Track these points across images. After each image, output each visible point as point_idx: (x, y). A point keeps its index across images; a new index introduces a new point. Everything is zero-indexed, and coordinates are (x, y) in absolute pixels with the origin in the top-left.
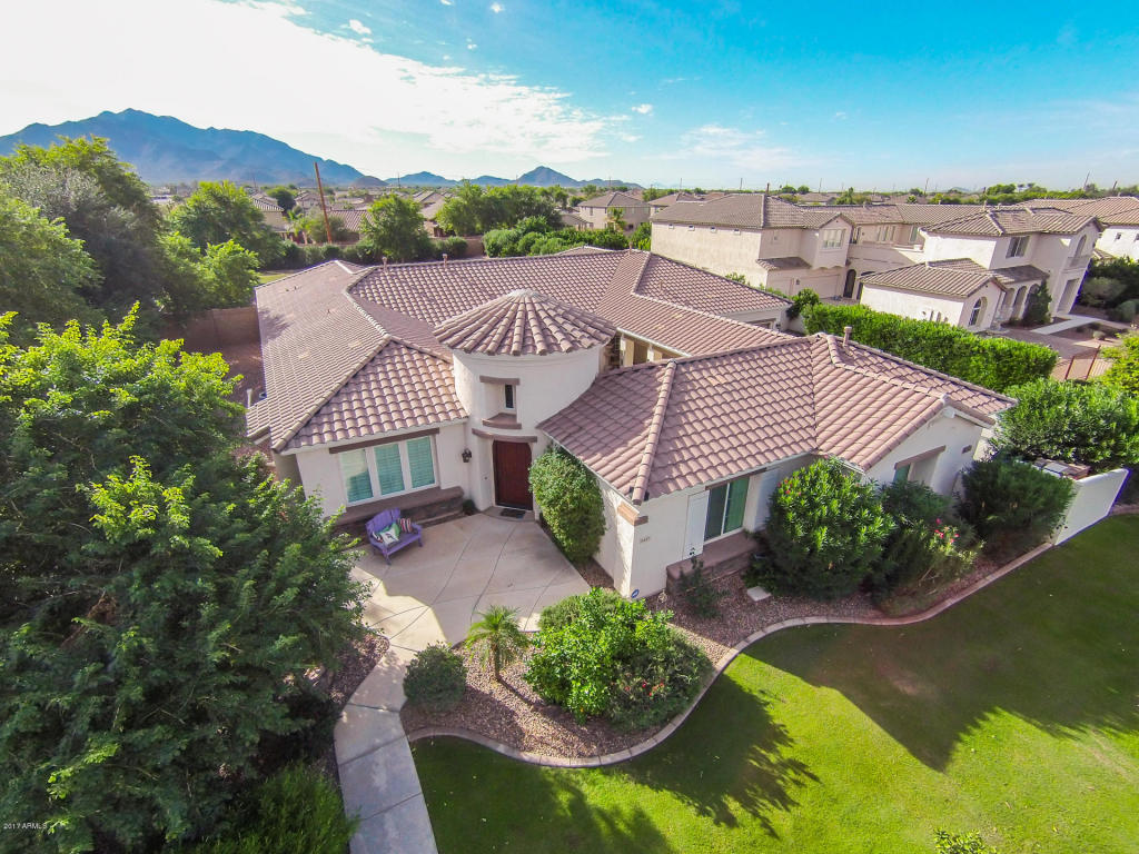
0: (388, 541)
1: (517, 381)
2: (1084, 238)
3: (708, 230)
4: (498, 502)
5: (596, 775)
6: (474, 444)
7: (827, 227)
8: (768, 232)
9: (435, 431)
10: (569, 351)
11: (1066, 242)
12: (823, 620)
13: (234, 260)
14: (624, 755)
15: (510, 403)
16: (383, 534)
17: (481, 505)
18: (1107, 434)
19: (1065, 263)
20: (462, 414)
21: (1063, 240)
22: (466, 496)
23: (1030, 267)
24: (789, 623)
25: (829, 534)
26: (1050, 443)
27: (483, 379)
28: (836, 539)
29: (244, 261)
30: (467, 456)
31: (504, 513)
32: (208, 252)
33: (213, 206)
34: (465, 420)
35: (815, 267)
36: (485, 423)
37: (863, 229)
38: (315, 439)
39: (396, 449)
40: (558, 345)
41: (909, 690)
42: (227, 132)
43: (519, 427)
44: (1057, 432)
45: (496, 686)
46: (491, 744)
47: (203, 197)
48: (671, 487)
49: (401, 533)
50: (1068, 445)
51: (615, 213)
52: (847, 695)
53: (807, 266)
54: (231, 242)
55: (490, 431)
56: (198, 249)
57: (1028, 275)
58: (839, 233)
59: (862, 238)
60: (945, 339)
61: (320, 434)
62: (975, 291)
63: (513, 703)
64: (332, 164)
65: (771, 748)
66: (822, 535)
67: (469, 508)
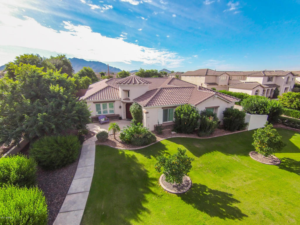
0: (102, 121)
1: (129, 90)
2: (288, 78)
3: (194, 77)
4: (127, 118)
5: (128, 151)
6: (122, 105)
7: (222, 75)
8: (207, 77)
9: (114, 101)
10: (139, 84)
11: (283, 78)
12: (185, 137)
13: (87, 80)
14: (134, 149)
15: (129, 96)
16: (101, 119)
17: (123, 118)
18: (262, 107)
19: (284, 83)
20: (120, 98)
21: (282, 77)
22: (120, 116)
23: (275, 85)
24: (177, 136)
25: (184, 116)
26: (251, 110)
27: (124, 90)
28: (185, 117)
29: (89, 80)
30: (120, 107)
31: (127, 120)
32: (82, 78)
33: (85, 71)
34: (120, 99)
35: (219, 85)
36: (124, 99)
37: (233, 77)
38: (90, 99)
39: (106, 104)
40: (137, 83)
41: (198, 146)
42: (93, 62)
43: (130, 100)
44: (252, 108)
45: (114, 140)
46: (110, 146)
47: (83, 70)
48: (152, 105)
49: (105, 120)
50: (255, 110)
51: (177, 76)
52: (184, 146)
53: (217, 85)
54: (86, 76)
55: (124, 101)
56: (80, 78)
57: (273, 86)
58: (226, 77)
59: (232, 79)
60: (241, 96)
61: (92, 99)
62: (255, 88)
63: (117, 142)
64: (115, 68)
65: (163, 150)
66: (182, 115)
67: (120, 118)
